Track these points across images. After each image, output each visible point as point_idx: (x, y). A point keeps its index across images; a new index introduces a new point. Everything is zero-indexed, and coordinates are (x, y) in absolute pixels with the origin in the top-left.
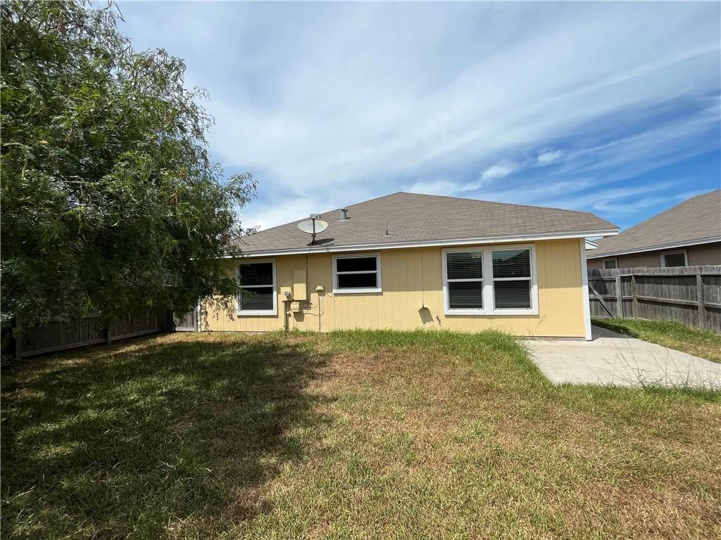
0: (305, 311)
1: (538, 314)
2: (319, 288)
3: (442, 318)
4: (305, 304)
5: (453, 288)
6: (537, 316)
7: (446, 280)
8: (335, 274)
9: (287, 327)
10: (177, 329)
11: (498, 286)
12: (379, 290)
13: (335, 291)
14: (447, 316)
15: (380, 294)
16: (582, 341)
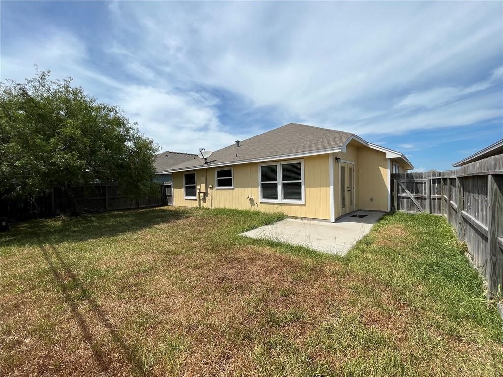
0: (206, 198)
1: (304, 203)
2: (210, 186)
3: (259, 204)
4: (206, 194)
5: (264, 186)
6: (304, 205)
7: (260, 182)
8: (216, 178)
9: (200, 205)
10: (168, 204)
11: (285, 185)
12: (232, 187)
13: (216, 188)
14: (261, 203)
15: (233, 189)
16: (329, 222)
